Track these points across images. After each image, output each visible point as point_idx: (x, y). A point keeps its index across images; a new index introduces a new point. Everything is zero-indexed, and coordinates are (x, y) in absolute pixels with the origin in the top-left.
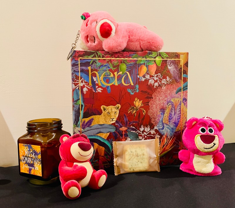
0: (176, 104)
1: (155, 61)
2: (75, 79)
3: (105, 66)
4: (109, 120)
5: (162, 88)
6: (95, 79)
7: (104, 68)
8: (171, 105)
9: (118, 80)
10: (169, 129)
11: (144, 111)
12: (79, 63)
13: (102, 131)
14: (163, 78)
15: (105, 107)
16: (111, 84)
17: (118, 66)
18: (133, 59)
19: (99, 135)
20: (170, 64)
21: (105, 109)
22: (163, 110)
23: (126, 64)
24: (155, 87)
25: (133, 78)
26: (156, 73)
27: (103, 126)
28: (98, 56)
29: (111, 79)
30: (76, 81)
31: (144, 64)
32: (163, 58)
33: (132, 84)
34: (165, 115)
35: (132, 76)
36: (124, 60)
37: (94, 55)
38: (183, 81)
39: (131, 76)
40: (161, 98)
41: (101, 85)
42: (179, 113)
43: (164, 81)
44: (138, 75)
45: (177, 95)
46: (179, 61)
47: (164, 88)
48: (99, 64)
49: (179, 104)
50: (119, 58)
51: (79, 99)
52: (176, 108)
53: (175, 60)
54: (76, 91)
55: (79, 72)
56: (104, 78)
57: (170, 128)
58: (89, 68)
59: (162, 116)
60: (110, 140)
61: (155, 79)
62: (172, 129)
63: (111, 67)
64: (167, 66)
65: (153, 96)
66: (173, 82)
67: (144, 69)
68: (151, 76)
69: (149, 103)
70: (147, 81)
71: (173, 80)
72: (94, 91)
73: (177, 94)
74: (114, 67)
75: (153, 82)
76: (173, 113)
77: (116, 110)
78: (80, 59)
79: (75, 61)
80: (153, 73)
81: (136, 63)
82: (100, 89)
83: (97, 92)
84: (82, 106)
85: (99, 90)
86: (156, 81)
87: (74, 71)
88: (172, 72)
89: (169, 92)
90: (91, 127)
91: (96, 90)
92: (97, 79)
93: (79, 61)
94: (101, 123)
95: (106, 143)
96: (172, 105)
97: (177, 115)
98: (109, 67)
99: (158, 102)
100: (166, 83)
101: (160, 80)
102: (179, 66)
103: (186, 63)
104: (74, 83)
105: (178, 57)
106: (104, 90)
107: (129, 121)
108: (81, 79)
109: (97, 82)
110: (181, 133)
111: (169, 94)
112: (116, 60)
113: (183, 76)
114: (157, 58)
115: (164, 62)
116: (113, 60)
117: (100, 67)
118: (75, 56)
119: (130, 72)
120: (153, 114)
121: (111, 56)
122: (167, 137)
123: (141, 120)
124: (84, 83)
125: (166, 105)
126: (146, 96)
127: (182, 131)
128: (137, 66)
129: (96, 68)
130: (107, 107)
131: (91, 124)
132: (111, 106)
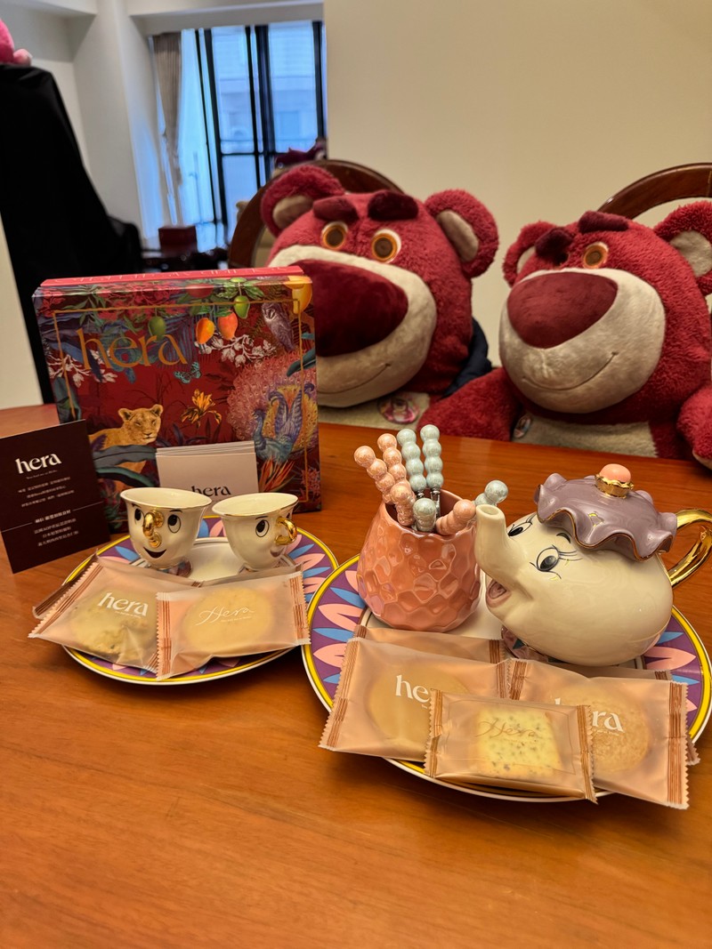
0: (290, 398)
1: (232, 308)
2: (52, 356)
3: (116, 325)
5: (255, 366)
6: (95, 355)
7: (115, 331)
8: (278, 401)
9: (149, 354)
10: (279, 448)
11: (217, 417)
12: (55, 322)
14: (256, 345)
15: (128, 411)
16: (135, 364)
17: (146, 323)
18: (178, 305)
19: (122, 465)
20: (270, 311)
21: (127, 416)
22: (261, 411)
23: (164, 318)
24: (238, 365)
25: (183, 348)
26: (238, 334)
27: (129, 449)
28: (95, 304)
29: (132, 352)
30: (54, 361)
31: (207, 316)
32: (251, 300)
33: (184, 362)
34: (265, 422)
35: (182, 345)
36: (158, 310)
37: (85, 302)
38: (304, 348)
39: (179, 345)
40: (253, 387)
41: (111, 367)
42: (297, 415)
43: (257, 352)
44: (196, 340)
45: (291, 379)
46: (292, 306)
47: (259, 366)
48: (99, 321)
49: (296, 397)
50: (146, 304)
51: (68, 398)
52: (290, 405)
53: (280, 303)
54: (59, 382)
55: (56, 341)
56: (115, 353)
57: (279, 446)
58: (80, 332)
59: (260, 423)
60: (148, 474)
61: (237, 347)
62: (285, 446)
63: (130, 327)
64: (262, 317)
65: (235, 385)
66: (279, 352)
67: (209, 327)
68: (226, 342)
69: (228, 399)
70: (217, 352)
71: (278, 347)
72: (98, 380)
73: (291, 377)
74: (136, 326)
75: (232, 354)
76: (284, 416)
77: (153, 417)
78: (57, 315)
79: (46, 318)
80: (231, 335)
81: (189, 315)
82: (110, 374)
83: (104, 381)
84: (76, 411)
85: (109, 377)
86: (239, 352)
87: (48, 339)
88: (274, 331)
89: (271, 372)
91: (101, 377)
92: (100, 354)
93: (55, 318)
94: (124, 443)
95: (141, 479)
96: (282, 400)
97: (293, 419)
98: (124, 327)
99: (248, 396)
100: (262, 355)
101: (249, 349)
102: (291, 315)
103: (307, 309)
104: (51, 366)
105: (287, 295)
106: (121, 376)
107: (186, 437)
108: (64, 356)
109: (101, 362)
110: (303, 453)
111: (273, 378)
112: (139, 311)
113: (303, 336)
114: (237, 300)
115: (253, 309)
116: (133, 311)
117: (102, 329)
118: (44, 308)
119: (174, 334)
120: (239, 421)
121: (127, 302)
122: (274, 463)
123: (212, 434)
124: (72, 365)
125: (266, 401)
126: (220, 385)
127: (308, 450)
128: (192, 321)
129: (95, 332)
130: (133, 412)
131: (101, 445)
132: (141, 410)
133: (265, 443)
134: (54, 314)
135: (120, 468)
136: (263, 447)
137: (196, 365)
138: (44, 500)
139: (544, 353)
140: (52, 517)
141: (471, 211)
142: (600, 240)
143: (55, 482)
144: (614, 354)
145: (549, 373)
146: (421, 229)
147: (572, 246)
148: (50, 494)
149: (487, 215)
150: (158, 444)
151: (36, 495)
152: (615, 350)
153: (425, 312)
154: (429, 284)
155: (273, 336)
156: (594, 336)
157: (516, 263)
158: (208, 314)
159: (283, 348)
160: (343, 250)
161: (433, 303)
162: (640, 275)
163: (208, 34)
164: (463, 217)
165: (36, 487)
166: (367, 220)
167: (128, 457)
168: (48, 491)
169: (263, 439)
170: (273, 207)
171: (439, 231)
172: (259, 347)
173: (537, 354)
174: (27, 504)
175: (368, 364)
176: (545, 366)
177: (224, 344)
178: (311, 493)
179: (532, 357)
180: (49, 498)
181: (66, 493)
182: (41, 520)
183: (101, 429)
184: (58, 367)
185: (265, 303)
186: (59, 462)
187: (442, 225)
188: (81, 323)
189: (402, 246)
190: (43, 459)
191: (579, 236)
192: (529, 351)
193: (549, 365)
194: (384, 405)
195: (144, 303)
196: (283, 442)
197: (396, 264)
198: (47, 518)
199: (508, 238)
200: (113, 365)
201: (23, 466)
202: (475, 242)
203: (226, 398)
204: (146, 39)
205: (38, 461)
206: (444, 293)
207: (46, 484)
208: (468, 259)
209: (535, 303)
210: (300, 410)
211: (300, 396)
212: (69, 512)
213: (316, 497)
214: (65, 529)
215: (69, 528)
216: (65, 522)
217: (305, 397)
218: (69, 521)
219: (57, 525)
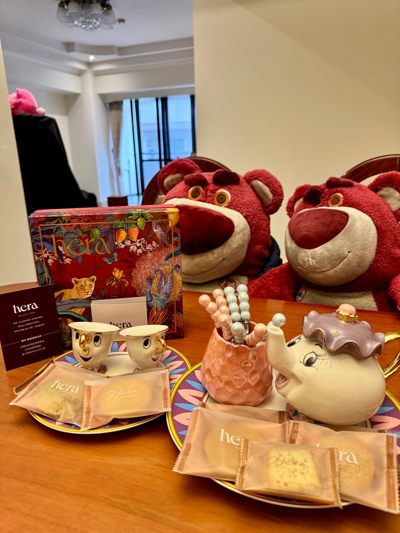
0: (166, 272)
1: (136, 224)
2: (36, 249)
3: (72, 233)
4: (82, 294)
5: (148, 255)
6: (61, 249)
7: (72, 236)
8: (160, 274)
9: (90, 248)
11: (126, 283)
12: (40, 231)
13: (75, 306)
14: (148, 243)
15: (77, 280)
16: (82, 254)
17: (89, 232)
18: (107, 223)
19: (72, 310)
20: (156, 227)
21: (76, 282)
22: (150, 280)
23: (99, 229)
24: (138, 255)
25: (109, 245)
26: (138, 238)
27: (77, 301)
28: (62, 221)
29: (81, 248)
30: (38, 252)
31: (123, 228)
32: (146, 220)
33: (109, 253)
34: (152, 286)
35: (108, 243)
36: (96, 225)
37: (57, 220)
38: (174, 246)
39: (106, 243)
40: (146, 267)
41: (69, 255)
42: (170, 282)
43: (149, 247)
44: (116, 241)
45: (167, 262)
46: (168, 223)
47: (150, 255)
48: (64, 231)
49: (170, 272)
50: (90, 222)
51: (44, 272)
52: (166, 277)
53: (162, 222)
54: (40, 263)
55: (40, 241)
56: (72, 248)
57: (160, 300)
58: (53, 236)
59: (150, 286)
60: (86, 315)
61: (138, 245)
62: (163, 300)
63: (81, 234)
64: (152, 229)
65: (136, 265)
66: (161, 247)
67: (123, 234)
68: (132, 242)
69: (132, 273)
70: (127, 248)
71: (160, 245)
72: (62, 263)
73: (167, 261)
74: (84, 233)
75: (136, 248)
76: (163, 283)
77: (91, 283)
78: (41, 227)
79: (35, 229)
80: (135, 238)
81: (112, 228)
82: (68, 259)
83: (65, 263)
84: (48, 279)
85: (68, 261)
86: (139, 248)
87: (35, 240)
88: (158, 236)
89: (156, 258)
90: (62, 302)
91: (63, 261)
92: (63, 248)
93: (40, 229)
94: (74, 297)
95: (82, 318)
96: (162, 274)
97: (168, 285)
98: (77, 234)
99: (143, 271)
100: (151, 249)
101: (145, 245)
102: (168, 228)
103: (176, 225)
104: (36, 254)
105: (166, 218)
106: (74, 260)
107: (108, 294)
108: (44, 249)
109: (63, 252)
110: (174, 304)
111: (157, 262)
112: (85, 225)
113: (174, 239)
114: (139, 220)
115: (147, 225)
116: (83, 225)
117: (65, 235)
118: (35, 223)
119: (104, 238)
120: (138, 285)
121: (79, 221)
122: (157, 310)
123: (123, 292)
124: (48, 254)
125: (153, 274)
126: (128, 265)
127: (176, 302)
128: (114, 231)
129: (61, 236)
130: (80, 280)
131: (61, 298)
132: (84, 278)
133: (152, 298)
134: (39, 227)
135: (71, 312)
136: (151, 300)
137: (116, 255)
138: (27, 329)
139: (309, 252)
140: (31, 339)
141: (268, 180)
142: (338, 192)
143: (34, 319)
144: (349, 252)
145: (313, 263)
146: (241, 189)
147: (323, 195)
148: (31, 326)
149: (277, 182)
150: (92, 298)
151: (23, 326)
152: (349, 250)
153: (244, 231)
154: (246, 217)
155: (158, 239)
156: (337, 243)
157: (293, 206)
158: (123, 227)
159: (163, 246)
160: (199, 200)
161: (248, 227)
162: (361, 210)
163: (137, 102)
164: (264, 183)
165: (23, 321)
166: (212, 185)
167: (75, 305)
168: (29, 324)
169: (151, 295)
170: (164, 179)
171: (251, 191)
172: (150, 245)
173: (305, 252)
174: (17, 331)
175: (213, 259)
176: (310, 259)
177: (131, 243)
178: (178, 327)
179: (303, 254)
180: (30, 328)
181: (40, 325)
182: (25, 340)
183: (62, 289)
184: (40, 255)
185: (154, 221)
186: (37, 307)
187: (253, 187)
188: (54, 231)
189: (231, 198)
190: (28, 306)
191: (326, 190)
192: (301, 251)
193: (312, 258)
194: (223, 282)
195: (89, 221)
196: (162, 297)
197: (228, 207)
198: (28, 339)
199: (288, 194)
200: (70, 254)
201: (17, 309)
202: (271, 196)
203: (131, 272)
204: (105, 105)
205: (25, 306)
206: (254, 222)
207: (29, 320)
208: (267, 205)
209: (303, 225)
210: (172, 279)
211: (172, 272)
212: (40, 336)
213: (181, 330)
214: (38, 346)
215: (40, 346)
216: (38, 342)
217: (175, 272)
218: (40, 342)
219: (34, 344)
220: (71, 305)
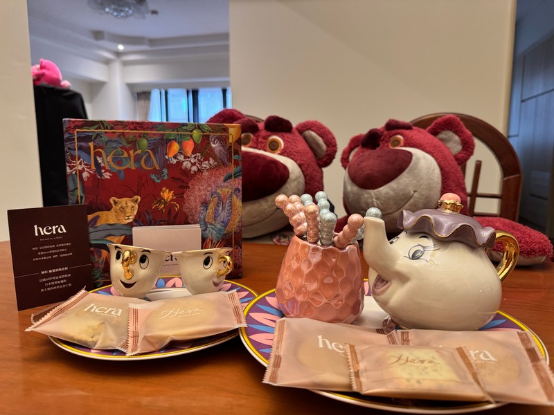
0: (225, 196)
1: (191, 136)
2: (70, 160)
3: (115, 141)
4: (122, 218)
5: (204, 174)
6: (100, 160)
7: (115, 145)
8: (217, 198)
9: (135, 161)
10: (216, 231)
11: (176, 206)
12: (76, 137)
14: (205, 160)
15: (116, 199)
16: (125, 167)
17: (135, 141)
18: (157, 132)
19: (108, 238)
20: (215, 140)
21: (116, 203)
22: (205, 204)
23: (147, 139)
24: (192, 173)
25: (158, 159)
26: (194, 152)
27: (115, 227)
28: (104, 127)
29: (124, 160)
30: (71, 163)
31: (175, 140)
32: (203, 132)
33: (158, 168)
34: (208, 211)
35: (157, 157)
36: (144, 134)
37: (97, 126)
38: (234, 165)
39: (155, 157)
40: (202, 188)
41: (109, 169)
42: (229, 208)
43: (205, 165)
44: (166, 154)
45: (226, 184)
46: (228, 138)
47: (206, 174)
48: (105, 138)
49: (228, 196)
50: (136, 130)
51: (77, 188)
52: (224, 202)
53: (221, 136)
54: (73, 177)
55: (75, 149)
56: (113, 159)
57: (216, 229)
58: (91, 144)
59: (204, 212)
61: (193, 161)
62: (220, 230)
63: (125, 144)
64: (210, 144)
65: (190, 186)
66: (219, 166)
67: (176, 147)
68: (186, 157)
70: (180, 163)
71: (219, 162)
72: (99, 177)
74: (129, 142)
75: (189, 165)
76: (220, 209)
77: (133, 204)
78: (78, 132)
79: (70, 134)
80: (189, 153)
81: (163, 139)
82: (108, 174)
83: (103, 178)
84: (82, 197)
85: (107, 176)
86: (194, 164)
87: (69, 148)
88: (217, 152)
89: (213, 179)
90: (96, 227)
91: (101, 175)
92: (103, 159)
93: (76, 134)
94: (111, 222)
96: (219, 197)
97: (226, 211)
98: (120, 143)
99: (197, 193)
100: (208, 167)
102: (228, 144)
103: (237, 140)
104: (69, 166)
105: (225, 131)
106: (115, 175)
107: (154, 219)
108: (79, 159)
109: (103, 165)
110: (232, 235)
111: (214, 182)
112: (131, 134)
113: (234, 157)
114: (195, 132)
115: (205, 138)
116: (128, 133)
117: (106, 143)
118: (70, 127)
119: (153, 150)
120: (191, 210)
121: (124, 127)
122: (212, 241)
123: (172, 218)
124: (83, 166)
125: (209, 197)
126: (180, 185)
127: (235, 233)
128: (165, 142)
129: (101, 145)
130: (120, 200)
131: (95, 223)
132: (125, 198)
133: (207, 227)
134: (75, 132)
135: (106, 240)
136: (206, 229)
137: (165, 171)
138: (50, 257)
139: (373, 192)
140: (54, 271)
141: (322, 130)
142: (398, 134)
143: (60, 245)
144: (415, 191)
145: (377, 204)
146: (295, 138)
147: (382, 138)
148: (55, 254)
149: (330, 133)
150: (134, 224)
151: (45, 253)
152: (415, 189)
153: (299, 179)
154: (300, 166)
155: (216, 155)
156: (402, 181)
157: (348, 157)
159: (221, 164)
160: (251, 147)
161: (302, 176)
164: (317, 134)
165: (46, 247)
166: (264, 131)
167: (112, 232)
168: (53, 251)
169: (205, 223)
171: (304, 141)
172: (207, 162)
173: (369, 193)
174: (37, 259)
176: (374, 200)
177: (185, 159)
178: (235, 264)
179: (366, 196)
180: (54, 257)
181: (66, 255)
182: (46, 272)
183: (97, 211)
184: (74, 167)
185: (212, 135)
186: (65, 231)
187: (305, 138)
188: (93, 138)
189: (284, 145)
190: (54, 228)
191: (386, 132)
192: (364, 192)
193: (377, 199)
195: (135, 129)
196: (219, 226)
198: (50, 271)
200: (110, 167)
201: (39, 230)
202: (324, 147)
203: (183, 194)
205: (50, 228)
206: (308, 172)
207: (54, 246)
208: (320, 157)
210: (231, 205)
211: (231, 196)
212: (66, 268)
213: (239, 268)
214: (62, 282)
215: (65, 281)
216: (63, 276)
217: (234, 196)
218: (66, 276)
219: (57, 278)
220: (108, 232)
